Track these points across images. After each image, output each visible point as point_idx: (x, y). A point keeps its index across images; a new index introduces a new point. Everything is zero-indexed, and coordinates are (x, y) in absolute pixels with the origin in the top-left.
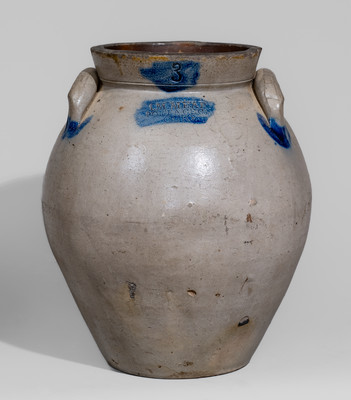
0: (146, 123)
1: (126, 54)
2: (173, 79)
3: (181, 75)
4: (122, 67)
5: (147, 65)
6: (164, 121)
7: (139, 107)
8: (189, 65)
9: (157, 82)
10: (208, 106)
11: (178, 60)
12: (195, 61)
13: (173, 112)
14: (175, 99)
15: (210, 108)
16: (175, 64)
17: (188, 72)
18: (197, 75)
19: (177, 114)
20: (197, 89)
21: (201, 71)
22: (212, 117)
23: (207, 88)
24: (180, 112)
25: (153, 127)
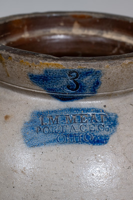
0: (35, 142)
1: (12, 55)
2: (68, 87)
3: (78, 85)
4: (8, 68)
5: (38, 71)
6: (57, 141)
7: (27, 119)
8: (88, 73)
9: (49, 90)
10: (109, 120)
11: (76, 68)
12: (96, 69)
13: (68, 129)
14: (71, 110)
15: (112, 122)
16: (71, 72)
17: (87, 81)
18: (97, 83)
19: (73, 132)
20: (97, 98)
21: (102, 79)
22: (115, 135)
23: (109, 96)
24: (77, 128)
25: (44, 148)
